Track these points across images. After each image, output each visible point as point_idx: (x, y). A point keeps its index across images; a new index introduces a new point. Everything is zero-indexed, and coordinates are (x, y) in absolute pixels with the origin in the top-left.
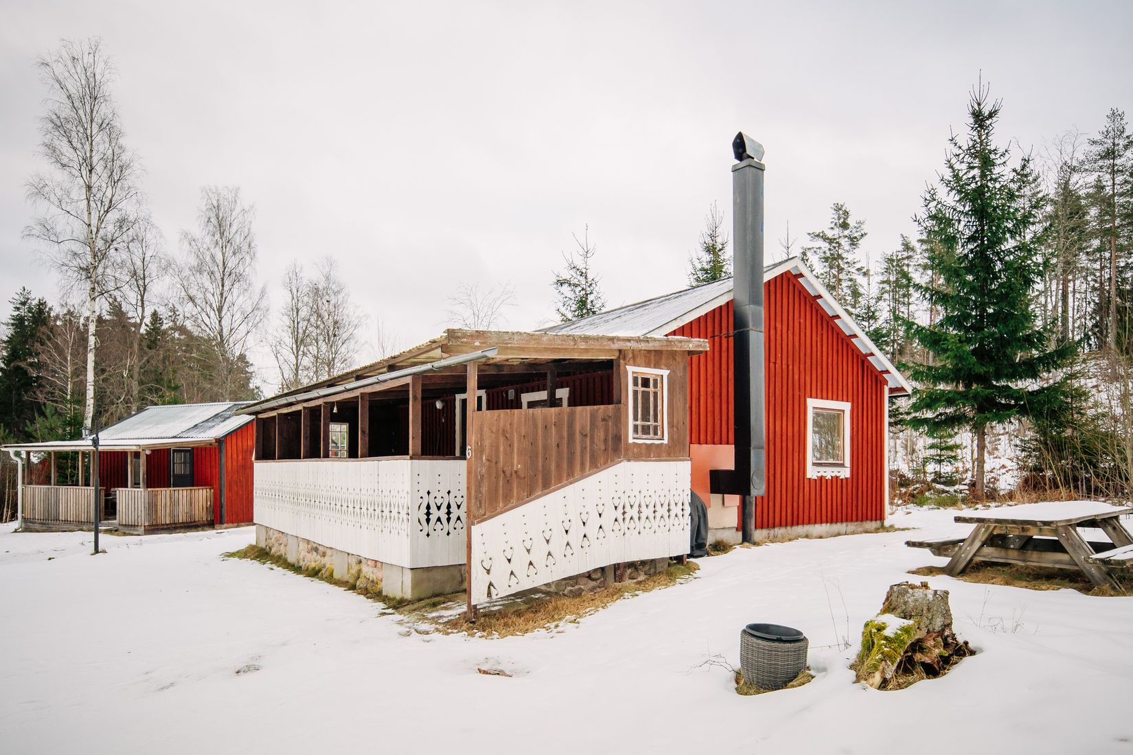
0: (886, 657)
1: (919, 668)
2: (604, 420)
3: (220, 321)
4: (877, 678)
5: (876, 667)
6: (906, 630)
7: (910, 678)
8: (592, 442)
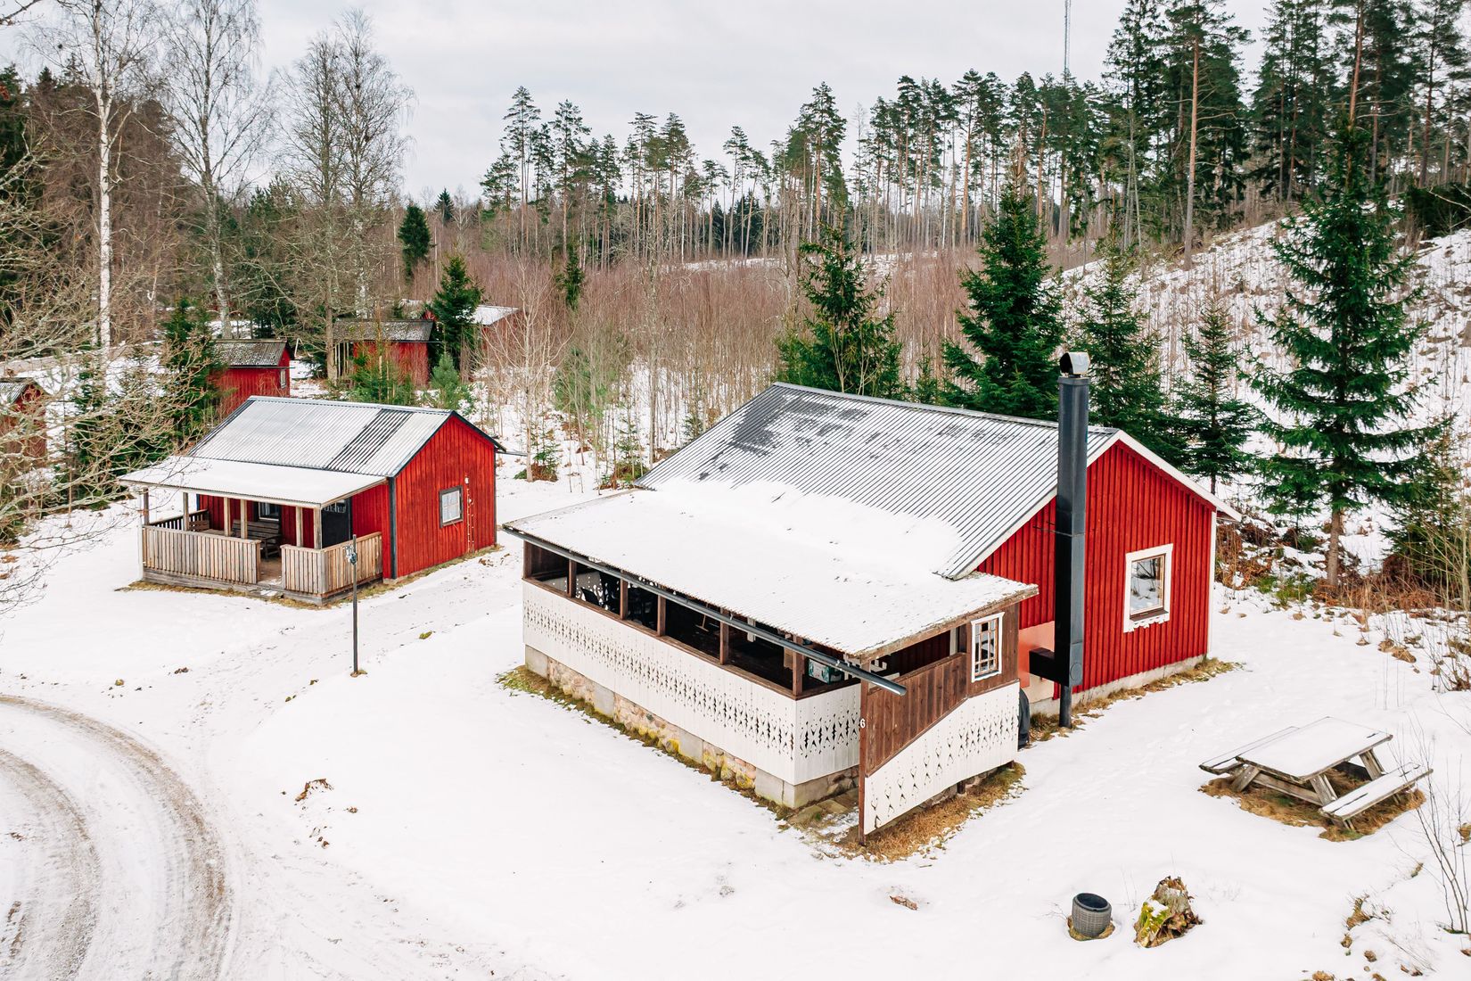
0: (1152, 929)
1: (1170, 932)
2: (954, 671)
3: (205, 140)
4: (1146, 941)
5: (1146, 935)
6: (1163, 913)
7: (1164, 939)
8: (945, 690)
